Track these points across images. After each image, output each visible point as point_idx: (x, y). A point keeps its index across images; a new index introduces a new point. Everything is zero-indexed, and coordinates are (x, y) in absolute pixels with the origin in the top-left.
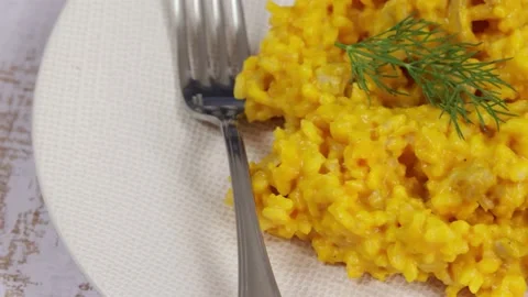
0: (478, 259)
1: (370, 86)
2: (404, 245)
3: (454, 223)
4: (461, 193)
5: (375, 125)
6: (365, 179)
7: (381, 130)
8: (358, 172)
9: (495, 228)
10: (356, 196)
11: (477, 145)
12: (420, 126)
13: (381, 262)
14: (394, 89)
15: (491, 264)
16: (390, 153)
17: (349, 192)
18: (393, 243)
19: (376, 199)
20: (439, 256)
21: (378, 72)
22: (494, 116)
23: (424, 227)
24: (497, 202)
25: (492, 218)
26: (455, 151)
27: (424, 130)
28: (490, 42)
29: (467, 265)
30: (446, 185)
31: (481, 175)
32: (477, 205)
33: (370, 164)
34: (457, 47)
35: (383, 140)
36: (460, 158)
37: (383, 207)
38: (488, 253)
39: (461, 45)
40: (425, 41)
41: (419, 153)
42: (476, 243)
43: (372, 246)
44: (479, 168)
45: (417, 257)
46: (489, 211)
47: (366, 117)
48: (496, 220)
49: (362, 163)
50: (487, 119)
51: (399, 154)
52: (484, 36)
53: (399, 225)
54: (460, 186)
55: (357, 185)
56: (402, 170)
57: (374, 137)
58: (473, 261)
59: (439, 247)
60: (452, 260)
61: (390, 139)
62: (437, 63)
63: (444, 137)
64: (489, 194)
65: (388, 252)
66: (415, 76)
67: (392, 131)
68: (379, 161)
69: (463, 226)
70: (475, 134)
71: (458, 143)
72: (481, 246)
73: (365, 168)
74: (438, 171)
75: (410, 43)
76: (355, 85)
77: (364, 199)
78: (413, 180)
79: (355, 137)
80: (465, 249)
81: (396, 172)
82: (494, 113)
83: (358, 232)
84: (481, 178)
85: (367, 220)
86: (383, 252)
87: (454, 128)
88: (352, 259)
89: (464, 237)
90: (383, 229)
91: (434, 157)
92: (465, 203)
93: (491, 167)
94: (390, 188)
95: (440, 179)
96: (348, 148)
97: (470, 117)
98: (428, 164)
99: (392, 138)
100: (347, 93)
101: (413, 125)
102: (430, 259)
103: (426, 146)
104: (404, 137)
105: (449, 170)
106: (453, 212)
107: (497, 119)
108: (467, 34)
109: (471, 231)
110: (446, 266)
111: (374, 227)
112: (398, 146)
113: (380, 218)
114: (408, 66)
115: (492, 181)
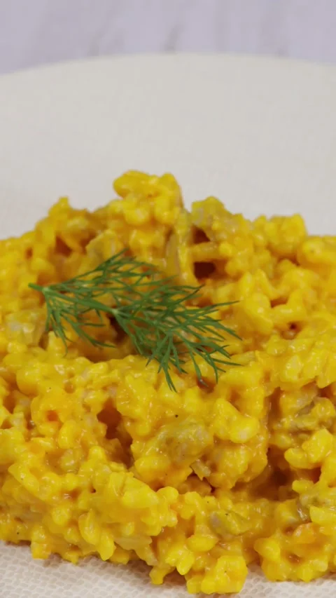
0: (190, 533)
1: (69, 335)
2: (98, 513)
3: (161, 490)
4: (170, 454)
5: (71, 375)
6: (56, 436)
7: (78, 380)
8: (47, 428)
9: (211, 499)
10: (42, 455)
11: (192, 399)
12: (123, 375)
13: (71, 536)
14: (100, 341)
15: (204, 540)
16: (87, 408)
17: (34, 450)
18: (85, 512)
19: (68, 462)
20: (141, 527)
21: (80, 318)
22: (213, 365)
23: (122, 490)
24: (214, 468)
25: (209, 489)
26: (165, 405)
27: (128, 379)
28: (215, 288)
29: (175, 541)
30: (153, 446)
31: (193, 431)
32: (190, 471)
33: (62, 418)
34: (174, 291)
35: (79, 392)
36: (170, 413)
37: (76, 470)
38: (200, 527)
39: (178, 288)
40: (137, 283)
41: (121, 407)
42: (187, 515)
43: (61, 515)
44: (191, 424)
45: (113, 527)
46: (204, 479)
47: (61, 367)
48: (214, 490)
49: (52, 416)
50: (205, 369)
51: (99, 409)
52: (209, 281)
53: (94, 491)
54: (170, 445)
55: (46, 443)
56: (102, 429)
57: (69, 389)
58: (182, 536)
59: (139, 515)
60: (156, 533)
61: (88, 391)
62: (150, 309)
63: (151, 388)
64: (204, 458)
65: (80, 522)
66: (123, 323)
67: (91, 382)
68: (73, 416)
69: (171, 493)
70: (189, 387)
71: (167, 394)
72: (193, 519)
73: (55, 424)
74: (144, 428)
75: (120, 285)
76: (52, 334)
77: (54, 460)
78: (115, 442)
79: (45, 386)
80: (173, 520)
81: (95, 431)
82: (212, 362)
83: (43, 497)
84: (194, 435)
85: (54, 483)
86: (74, 523)
87: (165, 379)
88: (37, 535)
89: (172, 507)
90: (74, 495)
91: (138, 411)
92: (175, 467)
93: (207, 424)
94: (85, 449)
95: (147, 438)
96: (35, 400)
97: (185, 367)
98: (133, 421)
99: (91, 389)
100: (43, 344)
101: (115, 375)
102: (129, 529)
103: (130, 398)
104: (105, 389)
105: (157, 427)
106: (161, 478)
107: (216, 369)
108: (188, 276)
109: (181, 500)
110: (150, 541)
111: (62, 492)
112: (97, 399)
113: (71, 482)
114: (115, 312)
115: (207, 439)
